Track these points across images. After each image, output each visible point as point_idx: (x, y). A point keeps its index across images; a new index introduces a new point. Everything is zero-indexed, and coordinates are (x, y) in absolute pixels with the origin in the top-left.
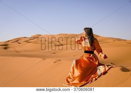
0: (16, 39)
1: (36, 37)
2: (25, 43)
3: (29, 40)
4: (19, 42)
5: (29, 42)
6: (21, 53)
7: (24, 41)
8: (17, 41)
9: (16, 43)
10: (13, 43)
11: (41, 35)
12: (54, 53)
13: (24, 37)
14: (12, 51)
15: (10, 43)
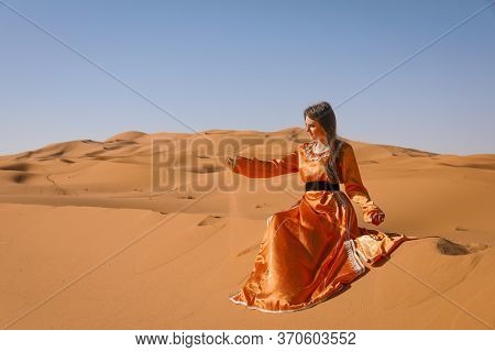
0: (58, 146)
1: (128, 139)
2: (89, 161)
3: (101, 152)
4: (66, 155)
5: (103, 159)
6: (74, 196)
7: (83, 153)
8: (60, 152)
9: (58, 160)
10: (44, 159)
11: (142, 134)
12: (190, 198)
13: (84, 142)
14: (41, 189)
15: (36, 162)
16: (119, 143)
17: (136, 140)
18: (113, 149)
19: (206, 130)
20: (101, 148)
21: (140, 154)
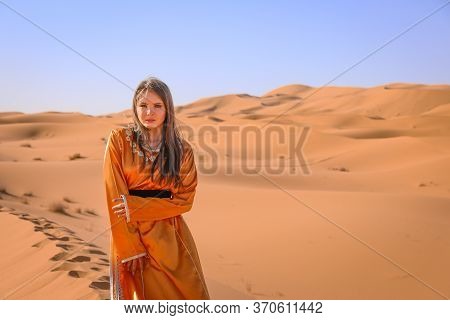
0: (210, 101)
1: (289, 93)
3: (259, 108)
4: (216, 114)
5: (255, 118)
7: (237, 110)
9: (207, 117)
10: (195, 116)
11: (306, 88)
12: (343, 170)
13: (240, 96)
15: (185, 119)
16: (280, 98)
17: (299, 95)
18: (272, 105)
19: (387, 83)
20: (258, 104)
21: (303, 113)
